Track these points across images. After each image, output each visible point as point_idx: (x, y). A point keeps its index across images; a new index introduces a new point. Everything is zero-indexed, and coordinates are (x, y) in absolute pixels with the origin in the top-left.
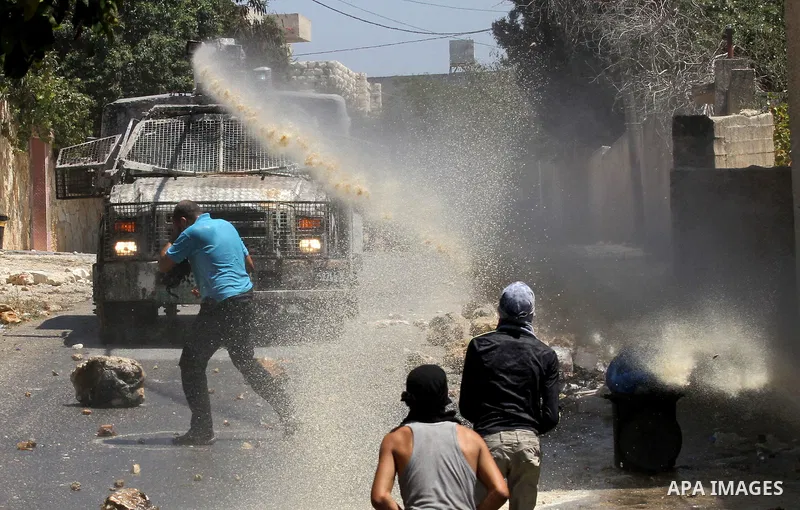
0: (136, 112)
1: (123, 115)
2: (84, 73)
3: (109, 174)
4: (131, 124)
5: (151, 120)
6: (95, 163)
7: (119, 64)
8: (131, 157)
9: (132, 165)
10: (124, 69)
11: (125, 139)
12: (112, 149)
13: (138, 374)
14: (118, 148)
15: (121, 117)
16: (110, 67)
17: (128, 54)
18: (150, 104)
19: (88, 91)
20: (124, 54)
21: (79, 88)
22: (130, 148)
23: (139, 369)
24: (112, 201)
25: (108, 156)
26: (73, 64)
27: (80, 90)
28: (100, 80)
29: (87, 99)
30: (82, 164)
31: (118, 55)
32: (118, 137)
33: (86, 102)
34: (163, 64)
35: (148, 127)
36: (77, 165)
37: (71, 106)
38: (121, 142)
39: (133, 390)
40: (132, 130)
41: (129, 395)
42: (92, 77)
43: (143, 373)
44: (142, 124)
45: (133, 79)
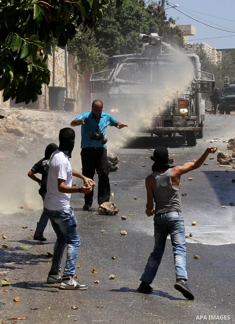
0: (120, 60)
1: (115, 61)
2: (107, 46)
3: (109, 83)
4: (118, 65)
5: (125, 64)
6: (104, 79)
7: (119, 43)
8: (117, 77)
9: (118, 80)
10: (121, 45)
11: (116, 71)
12: (111, 73)
13: (116, 159)
14: (113, 74)
16: (116, 44)
17: (123, 39)
18: (125, 57)
19: (107, 53)
20: (121, 39)
21: (104, 52)
22: (117, 74)
24: (110, 93)
25: (109, 77)
26: (102, 43)
28: (112, 49)
29: (107, 56)
30: (99, 80)
31: (119, 39)
32: (113, 70)
33: (106, 57)
34: (136, 43)
35: (124, 66)
36: (98, 80)
37: (101, 58)
38: (114, 71)
39: (114, 165)
40: (118, 67)
41: (112, 167)
42: (109, 47)
43: (118, 159)
44: (122, 65)
45: (124, 48)
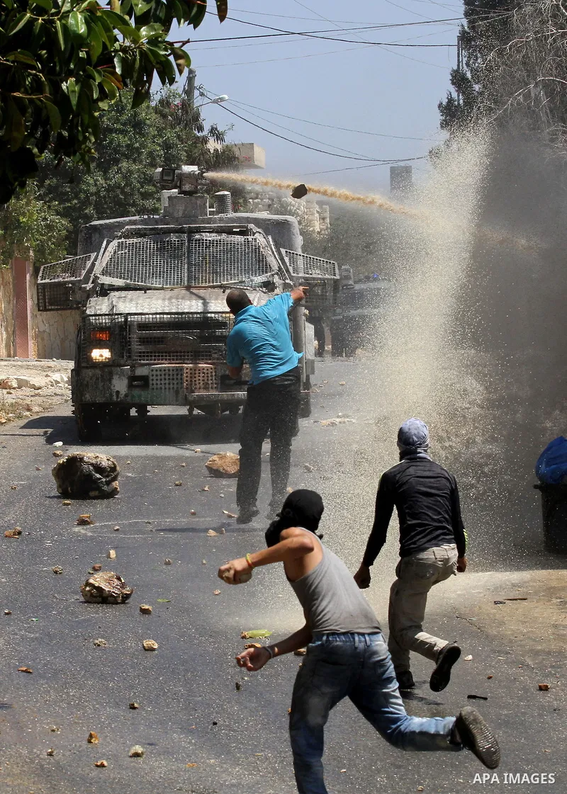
0: (110, 232)
1: (97, 235)
2: (62, 198)
3: (85, 288)
4: (105, 243)
5: (123, 240)
6: (73, 279)
7: (93, 189)
8: (104, 273)
9: (106, 280)
10: (98, 193)
11: (100, 257)
12: (89, 264)
13: (113, 469)
14: (93, 265)
15: (96, 237)
16: (85, 192)
17: (101, 181)
18: (121, 225)
19: (63, 214)
20: (97, 180)
21: (56, 211)
22: (104, 265)
23: (114, 464)
24: (88, 312)
25: (84, 273)
26: (51, 190)
27: (58, 213)
28: (76, 204)
29: (63, 222)
30: (61, 279)
31: (92, 181)
32: (93, 255)
33: (62, 225)
34: (132, 189)
35: (120, 246)
36: (56, 280)
37: (50, 227)
38: (96, 259)
39: (108, 483)
40: (104, 252)
41: (105, 488)
42: (69, 201)
43: (118, 468)
44: (115, 243)
45: (106, 203)
